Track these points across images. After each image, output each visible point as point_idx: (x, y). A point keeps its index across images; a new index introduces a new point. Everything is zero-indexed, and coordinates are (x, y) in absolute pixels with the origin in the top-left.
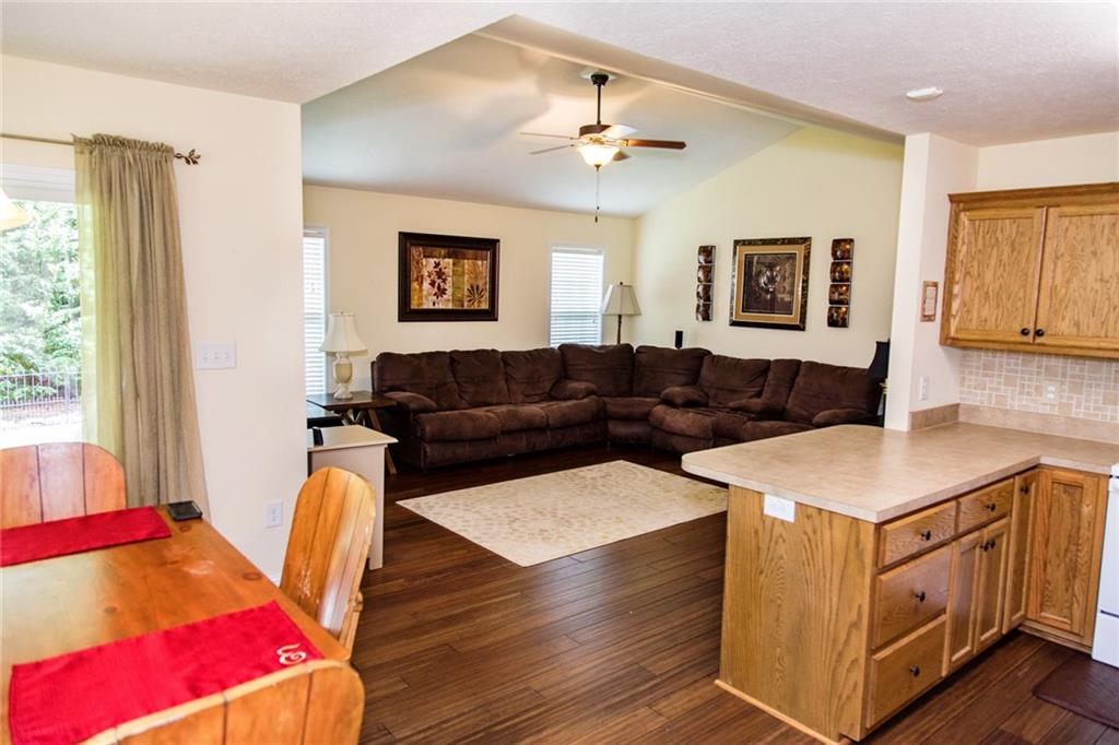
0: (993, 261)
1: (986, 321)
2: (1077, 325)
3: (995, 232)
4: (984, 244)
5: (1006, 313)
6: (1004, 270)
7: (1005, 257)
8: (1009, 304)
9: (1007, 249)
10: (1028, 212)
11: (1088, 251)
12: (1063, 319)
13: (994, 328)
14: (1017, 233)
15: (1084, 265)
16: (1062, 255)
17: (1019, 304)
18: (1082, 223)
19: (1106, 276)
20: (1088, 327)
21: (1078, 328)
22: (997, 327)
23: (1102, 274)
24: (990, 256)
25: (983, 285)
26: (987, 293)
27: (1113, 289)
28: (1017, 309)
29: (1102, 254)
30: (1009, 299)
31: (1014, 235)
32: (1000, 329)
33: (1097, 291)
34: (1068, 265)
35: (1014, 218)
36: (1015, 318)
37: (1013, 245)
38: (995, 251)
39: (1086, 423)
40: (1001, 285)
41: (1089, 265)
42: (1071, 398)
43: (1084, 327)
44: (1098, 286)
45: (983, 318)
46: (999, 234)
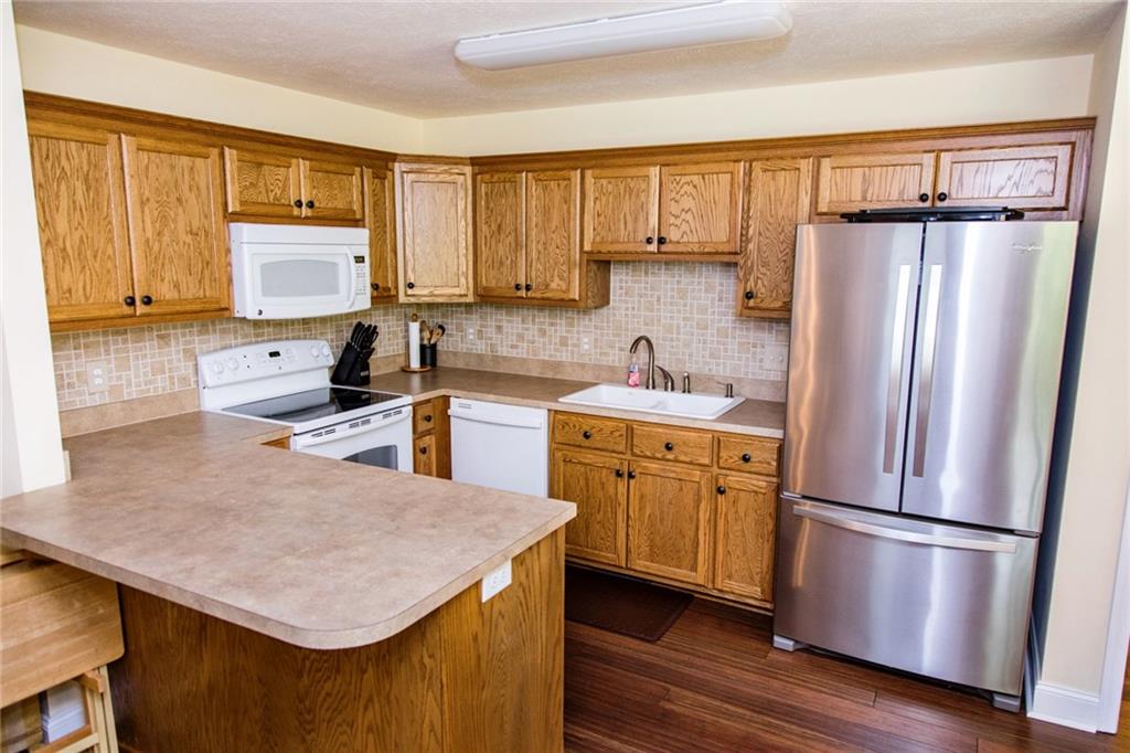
0: (64, 203)
1: (70, 291)
2: (177, 286)
3: (58, 158)
4: (45, 175)
5: (94, 277)
6: (82, 217)
7: (79, 197)
8: (97, 265)
9: (80, 187)
10: (99, 135)
11: (173, 198)
12: (162, 280)
13: (83, 302)
14: (89, 163)
15: (172, 213)
16: (148, 200)
17: (110, 265)
18: (162, 162)
19: (194, 230)
20: (188, 288)
21: (179, 292)
22: (87, 299)
23: (191, 226)
24: (58, 196)
25: (56, 239)
26: (65, 249)
27: (203, 244)
28: (109, 271)
29: (186, 201)
30: (95, 257)
31: (85, 168)
32: (91, 301)
33: (189, 245)
34: (156, 213)
35: (83, 142)
36: (109, 283)
37: (86, 179)
38: (63, 187)
39: (143, 401)
40: (82, 237)
41: (177, 215)
42: (119, 378)
43: (183, 288)
44: (189, 239)
45: (65, 287)
46: (64, 162)
